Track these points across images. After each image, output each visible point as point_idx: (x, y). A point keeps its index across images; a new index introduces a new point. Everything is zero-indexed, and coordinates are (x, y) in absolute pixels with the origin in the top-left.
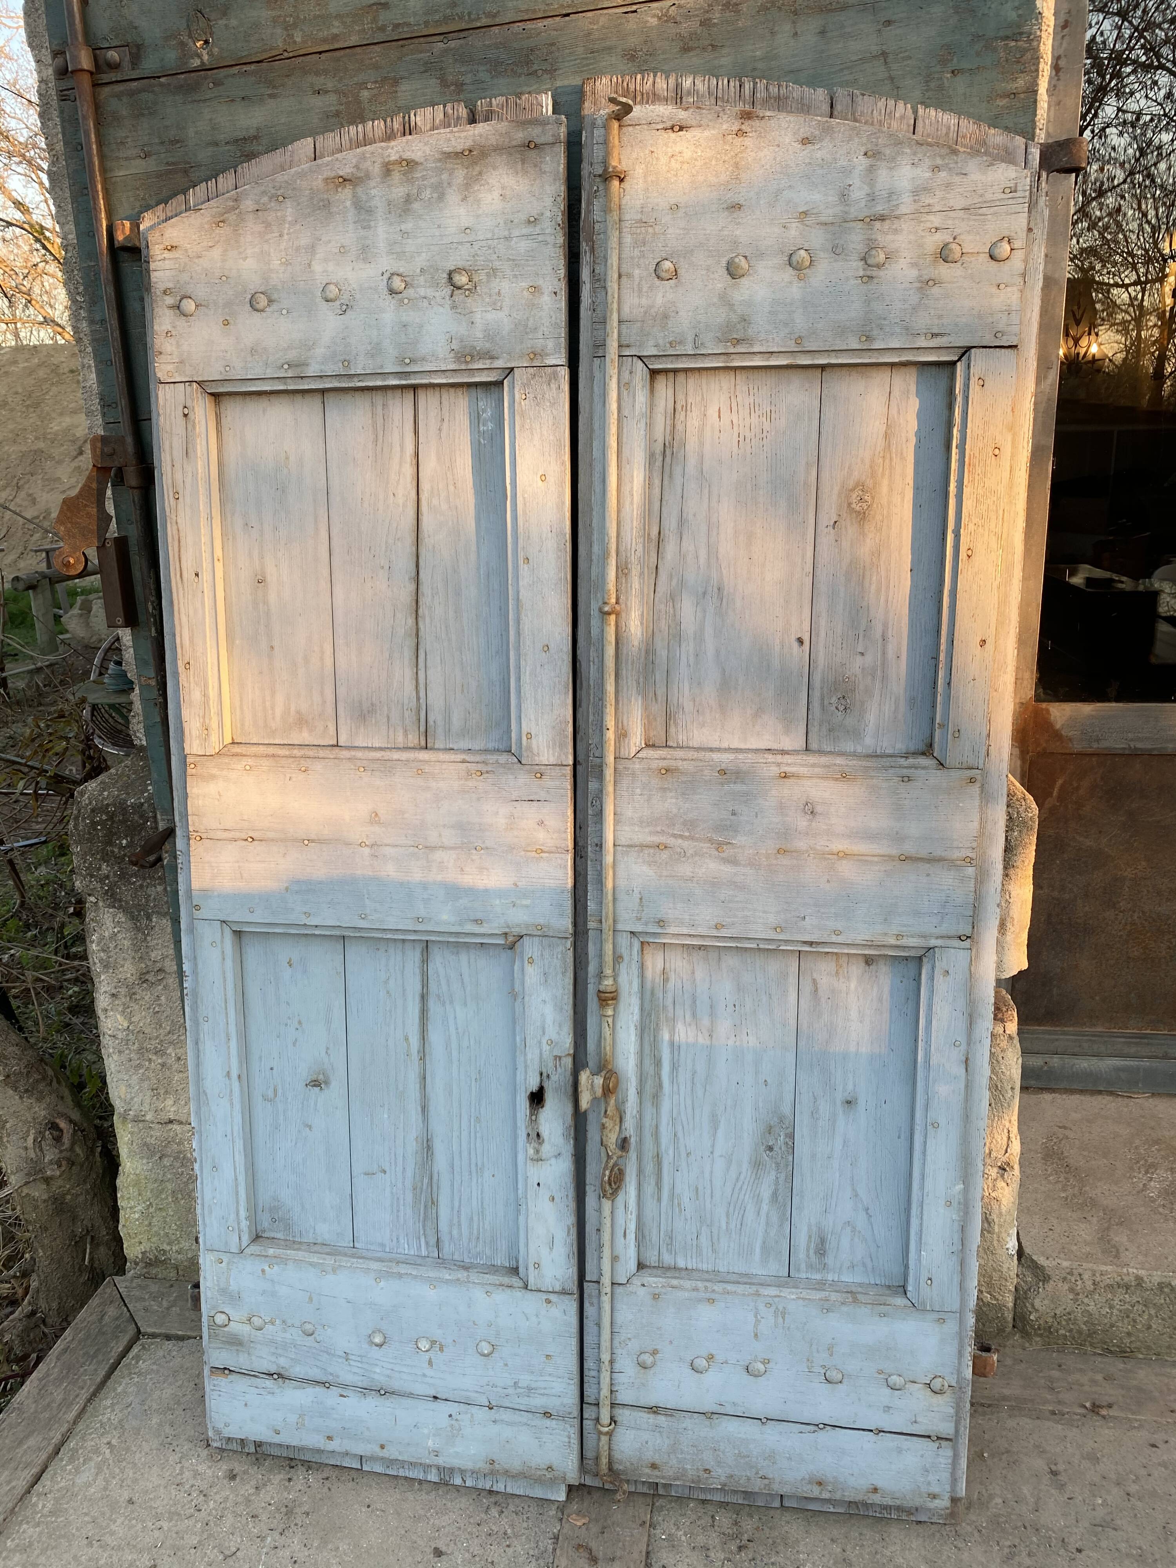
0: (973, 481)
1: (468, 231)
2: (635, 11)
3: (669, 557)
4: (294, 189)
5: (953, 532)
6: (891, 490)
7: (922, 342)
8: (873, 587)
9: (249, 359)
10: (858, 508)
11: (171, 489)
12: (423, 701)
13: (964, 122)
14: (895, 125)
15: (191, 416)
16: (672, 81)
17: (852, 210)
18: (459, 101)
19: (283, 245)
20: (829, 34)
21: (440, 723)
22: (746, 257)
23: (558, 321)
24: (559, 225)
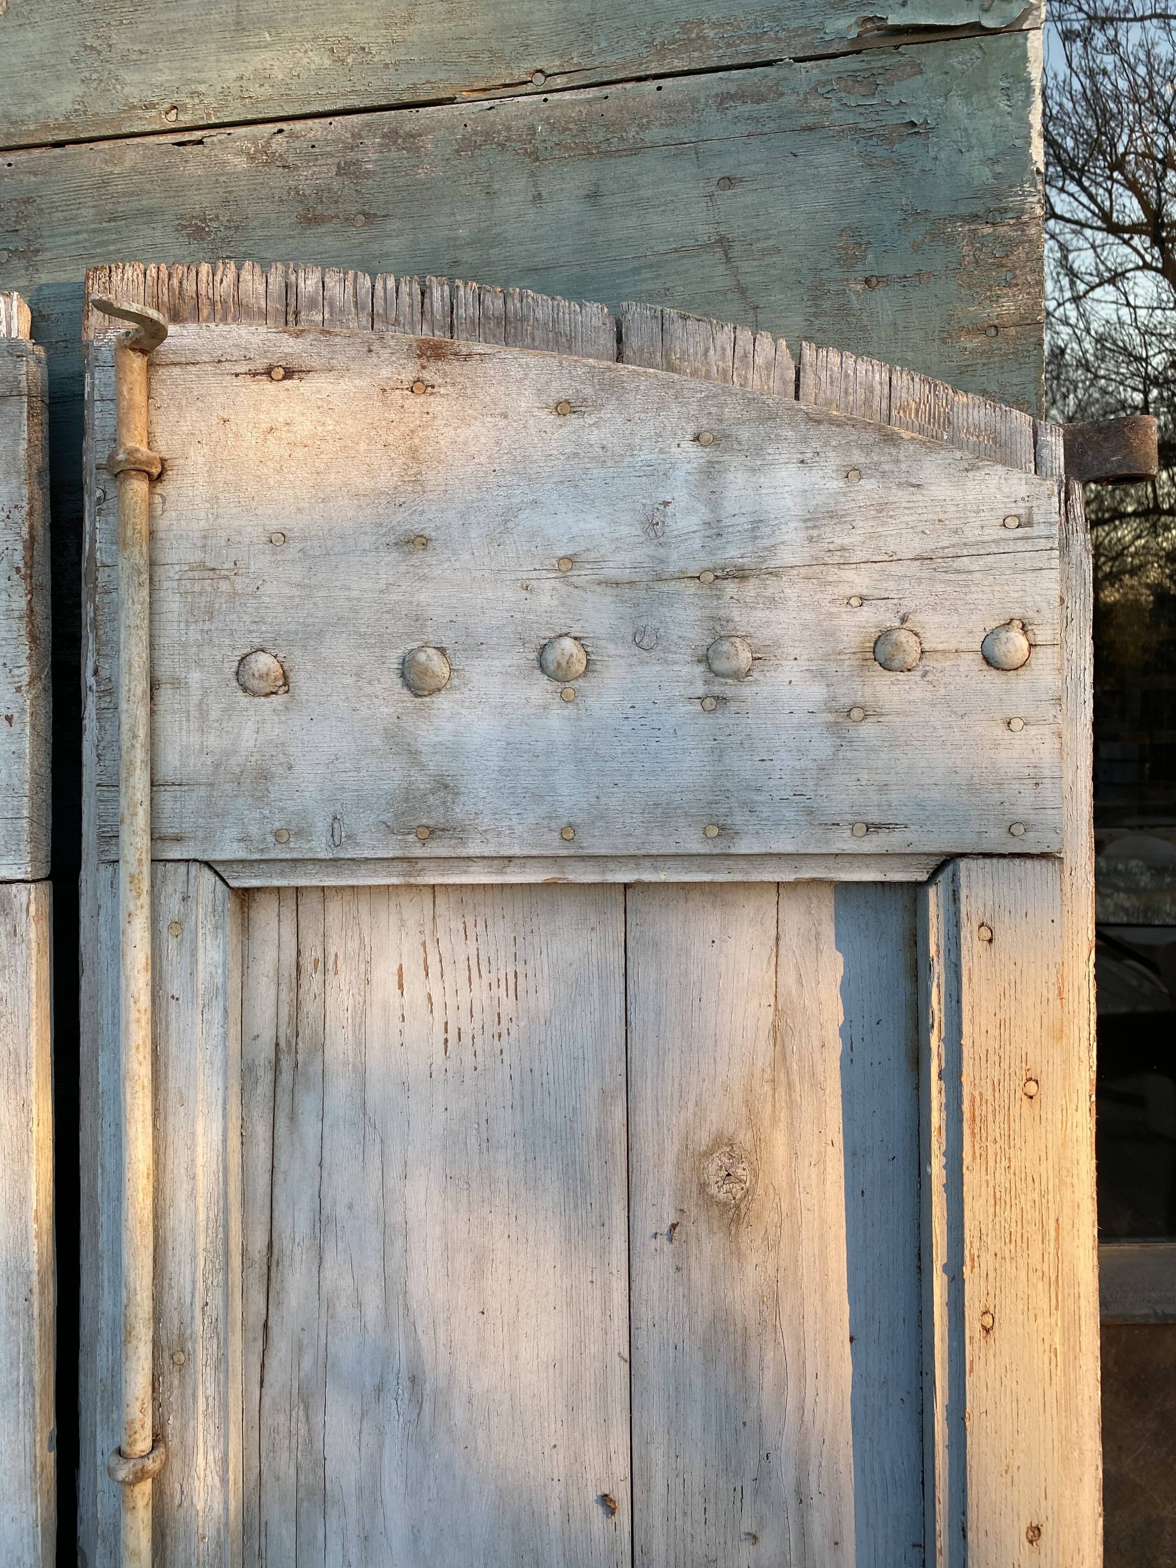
0: (984, 1156)
2: (200, 142)
3: (294, 1304)
5: (945, 1268)
6: (794, 1154)
7: (843, 842)
8: (769, 1377)
10: (722, 1196)
13: (901, 380)
14: (755, 380)
16: (276, 280)
17: (674, 555)
20: (607, 201)
22: (442, 650)
23: (15, 781)
24: (18, 570)
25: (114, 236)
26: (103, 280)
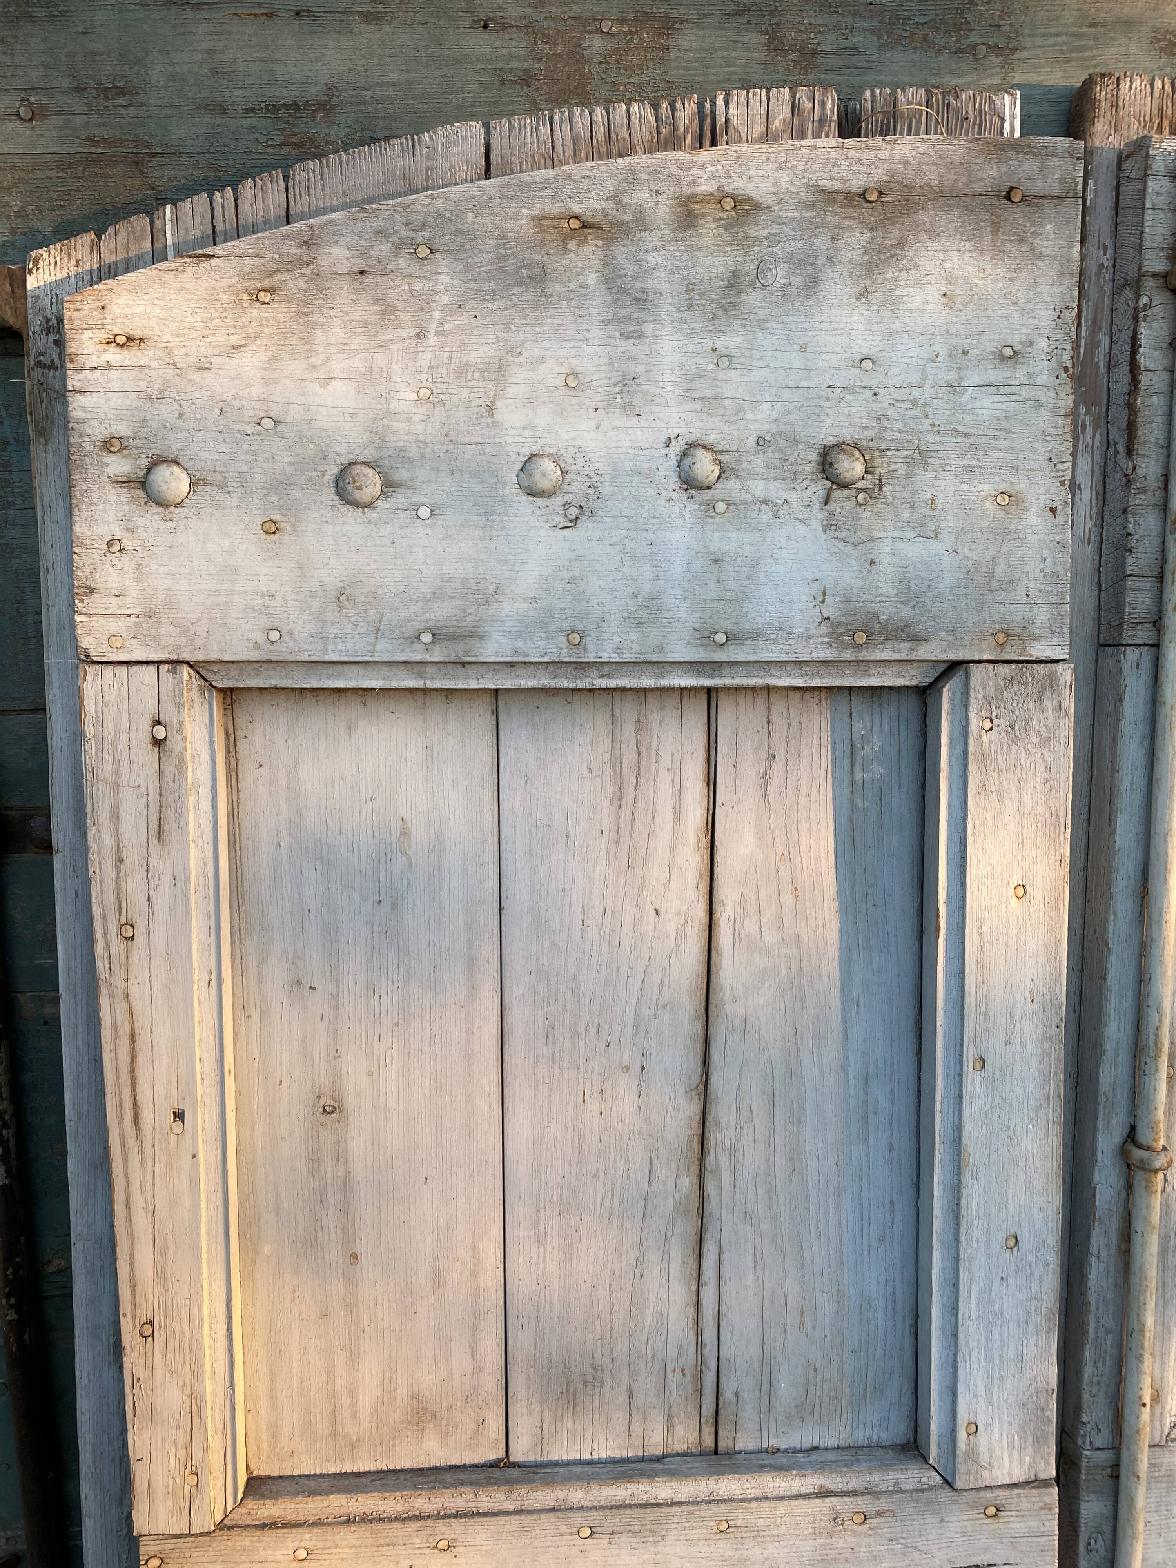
1: (867, 364)
4: (458, 232)
9: (332, 615)
11: (112, 916)
12: (710, 1351)
15: (174, 744)
18: (826, 87)
19: (425, 359)
21: (749, 1395)
23: (1059, 569)
24: (1066, 369)
25: (1092, 42)
26: (1111, 87)
